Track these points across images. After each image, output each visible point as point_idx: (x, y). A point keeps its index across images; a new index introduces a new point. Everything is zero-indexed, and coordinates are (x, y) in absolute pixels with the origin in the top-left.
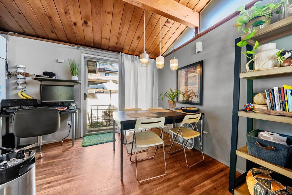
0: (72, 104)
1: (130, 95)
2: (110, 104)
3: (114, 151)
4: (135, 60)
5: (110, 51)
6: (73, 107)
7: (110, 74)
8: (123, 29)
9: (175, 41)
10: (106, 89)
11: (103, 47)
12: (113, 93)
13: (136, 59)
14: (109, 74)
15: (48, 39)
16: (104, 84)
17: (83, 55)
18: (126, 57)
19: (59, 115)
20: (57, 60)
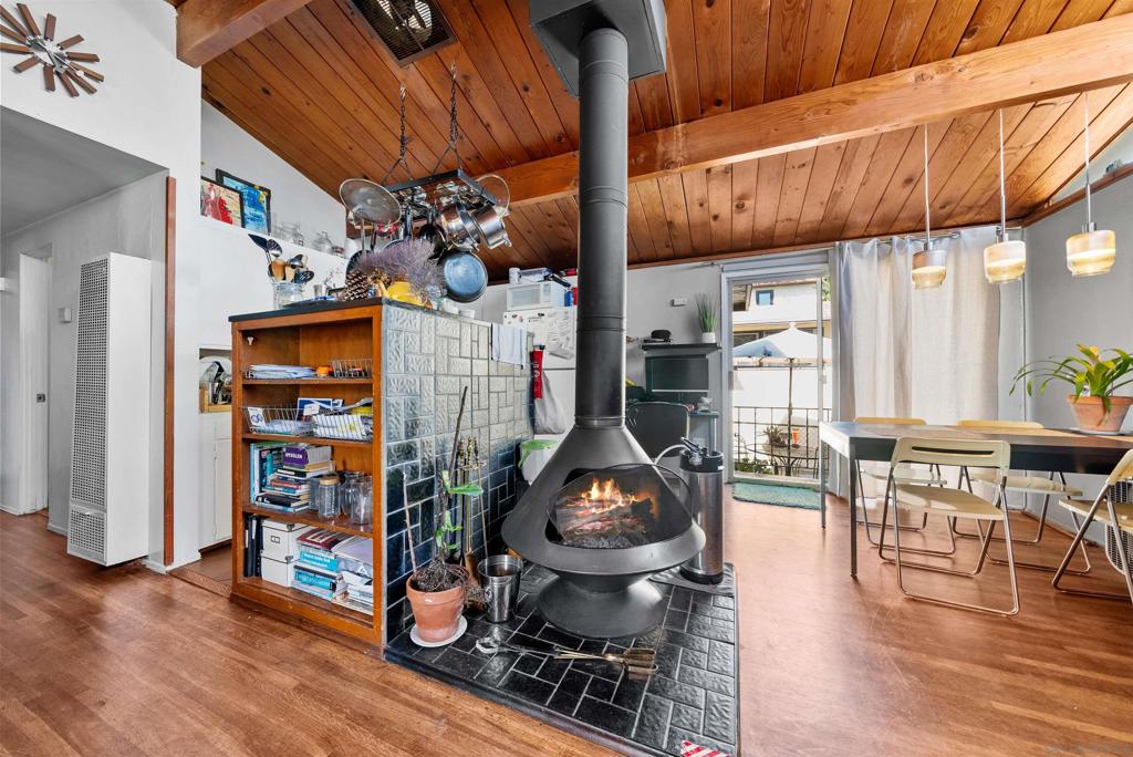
0: (704, 398)
1: (875, 382)
2: (790, 405)
3: (824, 527)
4: (896, 250)
5: (799, 244)
6: (707, 405)
7: (776, 291)
8: (845, 182)
9: (1091, 159)
10: (780, 355)
11: (776, 243)
12: (800, 365)
13: (901, 245)
14: (772, 293)
15: (657, 260)
16: (769, 338)
17: (724, 276)
18: (858, 251)
19: (688, 418)
20: (673, 302)
